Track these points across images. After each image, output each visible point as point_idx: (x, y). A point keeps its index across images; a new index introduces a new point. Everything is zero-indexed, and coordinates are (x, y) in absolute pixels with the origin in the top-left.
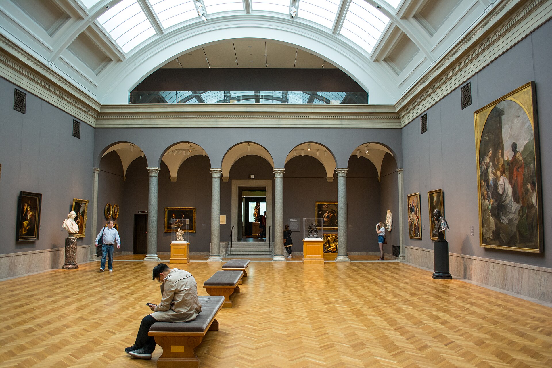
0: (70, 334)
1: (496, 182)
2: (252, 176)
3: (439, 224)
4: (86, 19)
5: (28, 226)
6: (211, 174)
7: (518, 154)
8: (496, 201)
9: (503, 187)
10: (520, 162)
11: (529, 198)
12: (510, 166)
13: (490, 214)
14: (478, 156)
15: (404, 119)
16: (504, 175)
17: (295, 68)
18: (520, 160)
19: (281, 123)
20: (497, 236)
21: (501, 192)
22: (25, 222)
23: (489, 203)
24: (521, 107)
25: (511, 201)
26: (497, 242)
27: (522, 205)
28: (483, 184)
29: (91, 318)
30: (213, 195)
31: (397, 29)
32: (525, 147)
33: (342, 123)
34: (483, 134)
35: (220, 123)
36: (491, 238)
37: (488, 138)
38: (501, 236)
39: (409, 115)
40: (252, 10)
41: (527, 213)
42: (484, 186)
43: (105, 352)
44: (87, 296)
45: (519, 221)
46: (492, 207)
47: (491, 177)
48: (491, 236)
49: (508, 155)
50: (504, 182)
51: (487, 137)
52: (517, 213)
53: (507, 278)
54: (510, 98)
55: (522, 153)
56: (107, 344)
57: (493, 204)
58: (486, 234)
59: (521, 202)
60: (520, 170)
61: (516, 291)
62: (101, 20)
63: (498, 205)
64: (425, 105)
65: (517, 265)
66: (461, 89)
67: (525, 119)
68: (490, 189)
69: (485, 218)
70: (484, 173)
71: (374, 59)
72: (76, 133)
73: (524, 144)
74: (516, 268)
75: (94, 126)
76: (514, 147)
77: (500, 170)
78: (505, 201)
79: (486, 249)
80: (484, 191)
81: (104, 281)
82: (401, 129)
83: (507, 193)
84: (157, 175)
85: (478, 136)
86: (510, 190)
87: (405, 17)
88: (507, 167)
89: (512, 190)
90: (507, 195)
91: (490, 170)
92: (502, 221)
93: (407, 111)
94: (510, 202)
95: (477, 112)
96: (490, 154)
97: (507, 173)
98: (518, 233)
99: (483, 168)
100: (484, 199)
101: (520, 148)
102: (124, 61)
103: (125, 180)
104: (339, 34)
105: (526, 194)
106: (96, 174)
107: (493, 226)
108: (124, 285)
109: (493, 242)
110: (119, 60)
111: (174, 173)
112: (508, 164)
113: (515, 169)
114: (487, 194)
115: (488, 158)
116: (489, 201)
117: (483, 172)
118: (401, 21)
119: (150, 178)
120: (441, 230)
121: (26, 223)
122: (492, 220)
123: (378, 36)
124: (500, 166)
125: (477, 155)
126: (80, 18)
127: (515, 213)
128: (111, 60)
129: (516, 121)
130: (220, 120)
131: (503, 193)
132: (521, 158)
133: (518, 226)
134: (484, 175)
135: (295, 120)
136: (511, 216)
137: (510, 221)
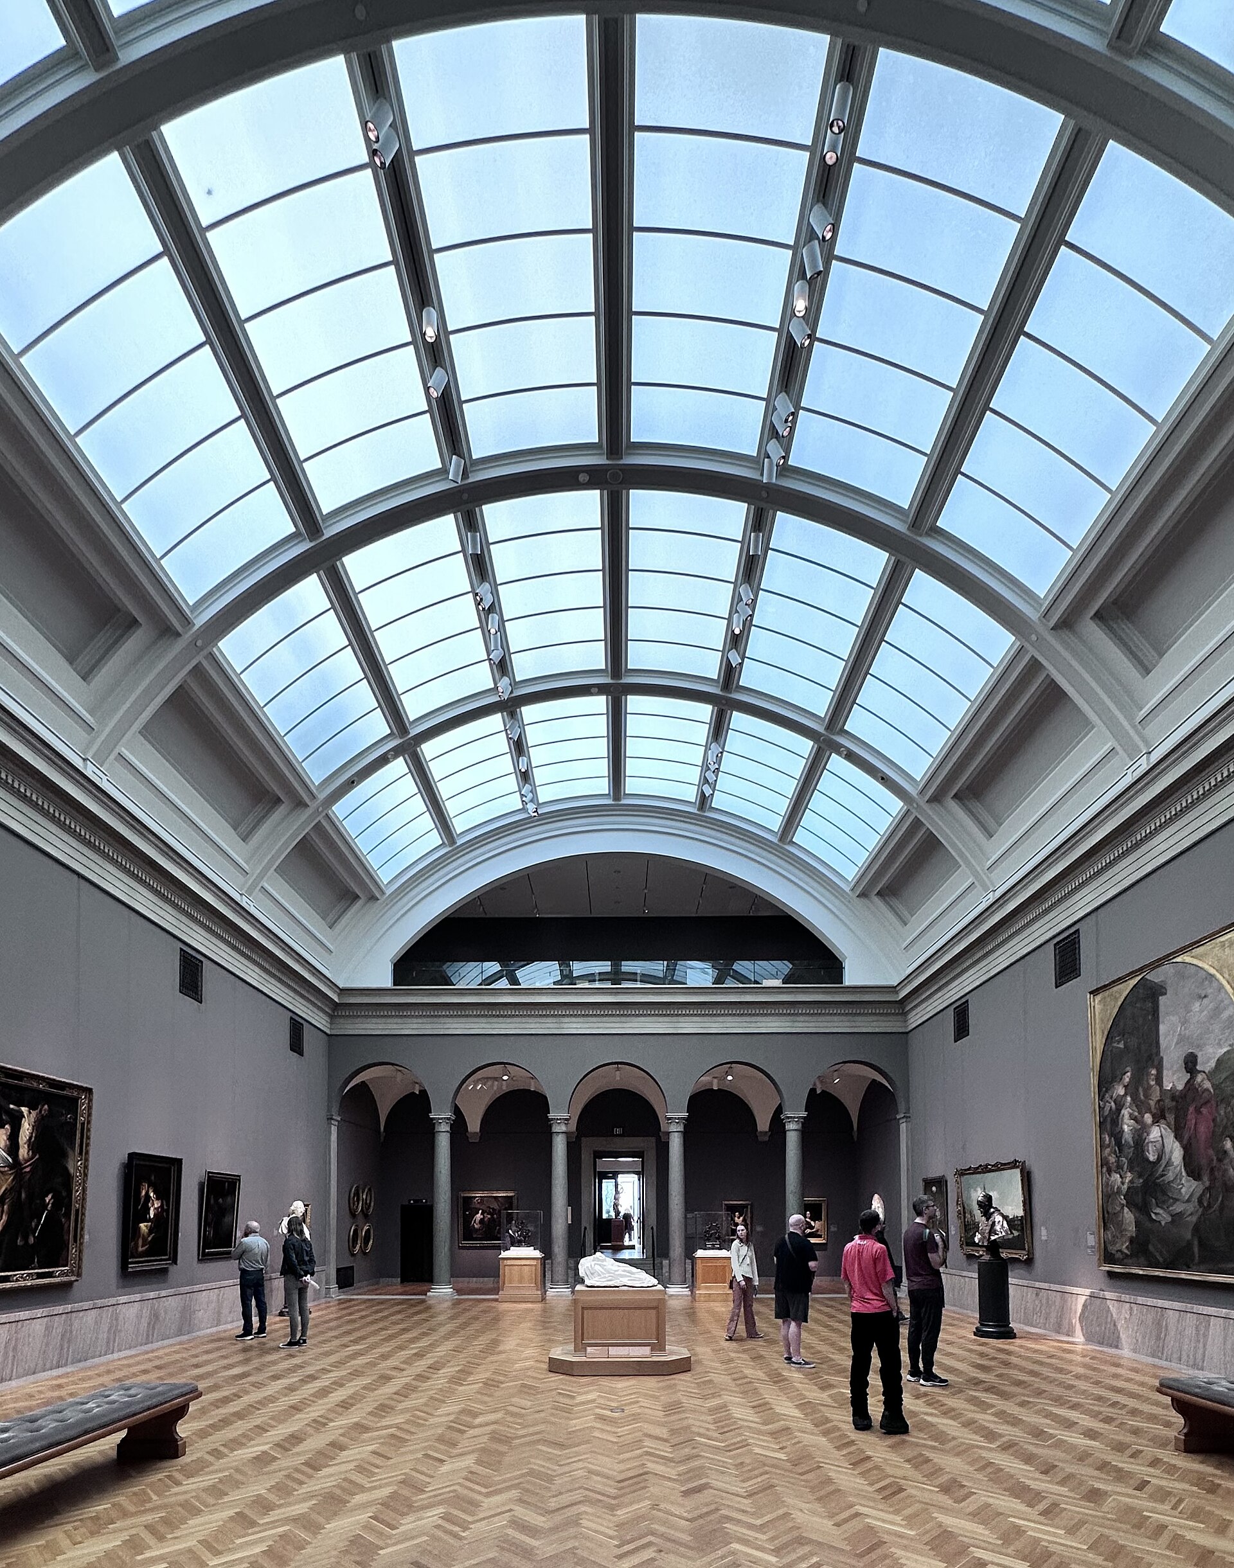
0: (352, 1466)
1: (1140, 1136)
2: (618, 1131)
3: (990, 1223)
4: (313, 805)
5: (151, 1231)
6: (550, 1126)
7: (1199, 1078)
8: (1140, 1176)
9: (1159, 1145)
10: (1205, 1094)
11: (1226, 1170)
12: (1177, 1102)
13: (1124, 1202)
14: (1096, 1083)
15: (914, 1013)
16: (1162, 1121)
17: (699, 915)
18: (1207, 1090)
19: (681, 1025)
20: (1140, 1249)
21: (1152, 1157)
22: (142, 1225)
23: (1122, 1181)
24: (1212, 976)
25: (1178, 1176)
26: (1142, 1260)
27: (1207, 1184)
28: (1107, 1142)
29: (379, 1425)
30: (553, 1168)
31: (917, 824)
32: (1219, 1062)
33: (796, 1024)
34: (1109, 1038)
35: (566, 1026)
36: (1126, 1251)
37: (1121, 1045)
38: (1151, 1247)
39: (924, 1005)
40: (625, 794)
41: (1222, 1201)
42: (1109, 1146)
43: (441, 1510)
44: (350, 1374)
45: (1199, 1218)
46: (1129, 1188)
47: (1127, 1126)
48: (1127, 1247)
49: (1174, 1079)
50: (1162, 1136)
51: (1119, 1042)
52: (1195, 1199)
53: (1165, 1335)
54: (1186, 958)
55: (1210, 1076)
56: (439, 1489)
57: (1131, 1182)
58: (1114, 1243)
59: (1206, 1178)
60: (1204, 1110)
61: (1191, 1363)
62: (339, 809)
63: (1146, 1182)
64: (965, 983)
65: (1192, 1308)
66: (1055, 945)
67: (1222, 1001)
68: (1126, 1150)
69: (1110, 1211)
70: (1109, 1119)
71: (858, 891)
72: (296, 1046)
73: (1217, 1056)
74: (1189, 1314)
75: (328, 1032)
76: (1190, 1063)
77: (1151, 1112)
78: (1163, 1176)
79: (1111, 1275)
80: (1109, 1155)
81: (372, 1340)
82: (907, 1033)
83: (1170, 1159)
84: (449, 1129)
85: (1099, 1042)
86: (1176, 1154)
87: (936, 799)
88: (1168, 1103)
89: (1182, 1152)
90: (1169, 1163)
91: (1125, 1112)
92: (1153, 1216)
93: (923, 997)
94: (1175, 1179)
95: (1094, 992)
96: (1127, 1078)
97: (1171, 1118)
98: (1196, 1243)
99: (1107, 1109)
100: (1109, 1171)
101: (1207, 1063)
102: (382, 899)
103: (382, 1138)
104: (792, 843)
105: (1220, 1160)
106: (333, 1127)
107: (1131, 1229)
108: (413, 1348)
109: (1130, 1261)
110: (373, 898)
111: (474, 1125)
112: (1173, 1098)
113: (1191, 1109)
114: (1118, 1161)
115: (1121, 1087)
116: (1121, 1176)
117: (1106, 1116)
118: (926, 807)
119: (436, 1135)
120: (996, 1236)
121: (146, 1226)
122: (1128, 1216)
123: (873, 842)
124: (1152, 1103)
125: (1094, 1081)
126: (300, 804)
127: (1188, 1201)
128: (357, 897)
129: (1196, 1006)
130: (566, 1020)
131: (1159, 1158)
132: (1207, 1085)
133: (1196, 1229)
134: (1109, 1123)
135: (706, 1019)
136: (1178, 1208)
137: (1177, 1218)
